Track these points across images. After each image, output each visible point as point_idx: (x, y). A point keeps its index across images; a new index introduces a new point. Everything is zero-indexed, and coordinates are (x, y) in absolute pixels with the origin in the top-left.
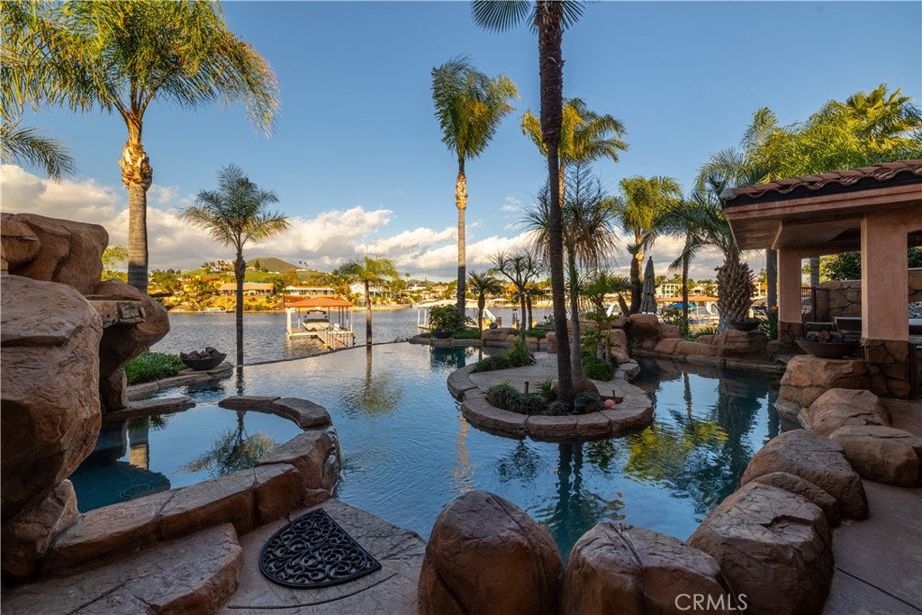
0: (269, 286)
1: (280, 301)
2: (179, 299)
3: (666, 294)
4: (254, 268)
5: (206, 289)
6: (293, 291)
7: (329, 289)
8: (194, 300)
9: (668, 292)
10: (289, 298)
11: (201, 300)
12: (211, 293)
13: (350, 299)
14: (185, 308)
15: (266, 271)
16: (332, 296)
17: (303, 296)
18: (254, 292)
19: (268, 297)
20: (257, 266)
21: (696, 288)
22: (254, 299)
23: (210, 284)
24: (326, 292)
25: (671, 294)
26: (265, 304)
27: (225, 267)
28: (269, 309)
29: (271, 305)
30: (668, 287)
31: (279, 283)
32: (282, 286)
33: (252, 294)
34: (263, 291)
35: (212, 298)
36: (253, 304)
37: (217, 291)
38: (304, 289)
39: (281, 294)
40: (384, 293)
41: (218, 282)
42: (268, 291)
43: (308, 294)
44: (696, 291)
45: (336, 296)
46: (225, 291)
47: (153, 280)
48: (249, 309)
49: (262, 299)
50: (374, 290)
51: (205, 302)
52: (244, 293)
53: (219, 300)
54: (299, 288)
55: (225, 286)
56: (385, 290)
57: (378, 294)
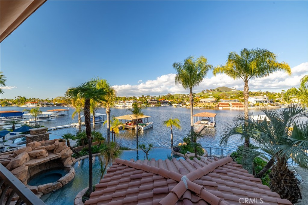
0: (214, 99)
1: (217, 105)
4: (217, 91)
6: (222, 101)
7: (236, 100)
8: (194, 104)
10: (221, 103)
12: (198, 102)
15: (221, 91)
16: (238, 102)
17: (226, 103)
18: (210, 101)
19: (213, 103)
20: (218, 90)
23: (198, 99)
24: (235, 101)
26: (213, 106)
27: (208, 91)
28: (213, 107)
29: (214, 106)
31: (217, 98)
32: (218, 100)
33: (209, 102)
34: (212, 101)
35: (198, 103)
36: (209, 105)
37: (199, 101)
38: (226, 100)
39: (218, 102)
40: (263, 101)
41: (200, 98)
42: (214, 101)
46: (202, 101)
48: (207, 107)
49: (211, 104)
50: (258, 100)
51: (196, 104)
52: (206, 102)
53: (200, 104)
54: (225, 100)
55: (201, 100)
56: (265, 100)
57: (260, 102)
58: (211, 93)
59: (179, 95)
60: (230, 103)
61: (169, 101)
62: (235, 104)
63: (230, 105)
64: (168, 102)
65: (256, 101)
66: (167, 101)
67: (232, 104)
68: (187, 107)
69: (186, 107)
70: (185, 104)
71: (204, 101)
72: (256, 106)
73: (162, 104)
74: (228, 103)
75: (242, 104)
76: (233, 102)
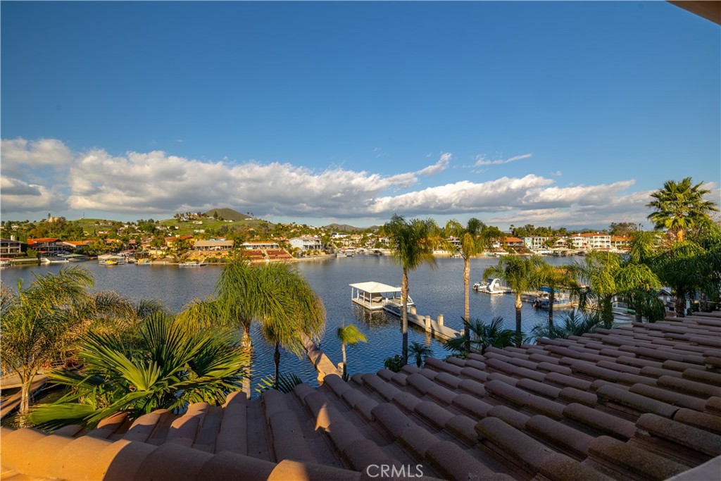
0: (230, 243)
1: (238, 254)
2: (164, 253)
3: (535, 245)
4: (213, 218)
5: (184, 245)
6: (247, 246)
7: (274, 244)
8: (176, 254)
9: (536, 243)
10: (245, 252)
11: (181, 254)
12: (187, 248)
13: (291, 252)
14: (169, 260)
15: (222, 220)
16: (277, 249)
17: (256, 250)
18: (219, 247)
19: (230, 252)
20: (216, 216)
21: (559, 241)
22: (220, 254)
23: (187, 241)
24: (272, 246)
25: (538, 246)
26: (228, 258)
27: (191, 217)
30: (537, 240)
31: (238, 241)
32: (240, 243)
33: (218, 249)
34: (226, 247)
35: (189, 253)
36: (219, 257)
37: (192, 247)
38: (256, 244)
39: (239, 249)
40: (316, 246)
41: (193, 240)
42: (230, 247)
43: (259, 248)
44: (559, 243)
45: (280, 249)
46: (199, 248)
47: (138, 229)
48: (216, 261)
49: (225, 253)
50: (308, 244)
51: (184, 255)
52: (212, 249)
53: (194, 253)
54: (252, 244)
55: (198, 243)
56: (317, 244)
57: (311, 247)
58: (201, 223)
59: (98, 223)
60: (264, 251)
61: (74, 246)
62: (273, 253)
63: (264, 255)
64: (70, 250)
65: (306, 246)
66: (66, 243)
67: (268, 252)
68: (155, 263)
69: (151, 263)
70: (146, 255)
71: (206, 248)
72: (306, 255)
73: (47, 255)
74: (260, 251)
75: (285, 253)
76: (270, 249)
